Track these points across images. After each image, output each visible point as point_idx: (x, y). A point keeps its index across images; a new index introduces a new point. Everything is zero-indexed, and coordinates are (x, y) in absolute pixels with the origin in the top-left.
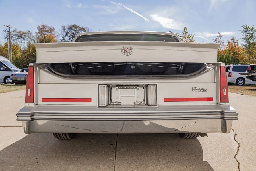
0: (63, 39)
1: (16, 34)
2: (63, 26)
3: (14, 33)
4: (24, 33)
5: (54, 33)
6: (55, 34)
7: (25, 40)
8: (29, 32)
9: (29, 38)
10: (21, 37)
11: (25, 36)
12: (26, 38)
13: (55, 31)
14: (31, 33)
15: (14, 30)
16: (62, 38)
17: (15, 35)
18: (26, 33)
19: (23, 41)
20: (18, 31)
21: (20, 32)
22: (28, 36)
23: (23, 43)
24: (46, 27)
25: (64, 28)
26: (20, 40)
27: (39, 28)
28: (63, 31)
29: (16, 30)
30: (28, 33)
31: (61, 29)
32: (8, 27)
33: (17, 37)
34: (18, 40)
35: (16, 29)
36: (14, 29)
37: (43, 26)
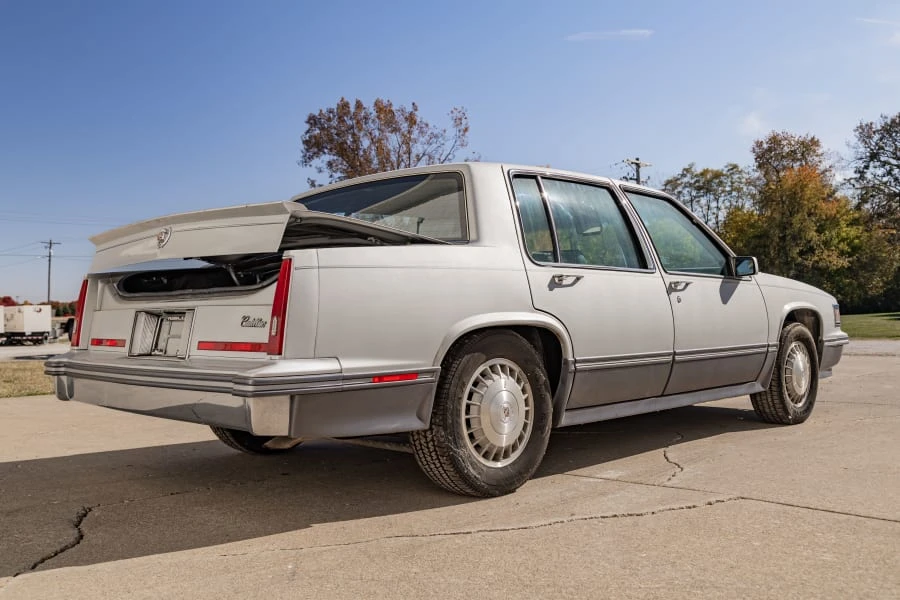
0: (858, 175)
1: (693, 181)
2: (861, 127)
3: (685, 180)
4: (717, 175)
5: (817, 159)
6: (820, 162)
7: (721, 199)
8: (735, 167)
9: (732, 190)
10: (708, 191)
11: (721, 183)
12: (723, 191)
13: (820, 151)
14: (740, 172)
15: (684, 169)
16: (855, 172)
17: (691, 185)
18: (724, 172)
19: (714, 204)
20: (698, 170)
21: (704, 173)
22: (732, 183)
23: (715, 210)
24: (784, 143)
25: (865, 132)
26: (703, 201)
27: (757, 150)
28: (862, 145)
29: (693, 170)
30: (731, 174)
31: (853, 138)
32: (634, 166)
33: (694, 193)
34: (698, 201)
35: (691, 166)
36: (687, 167)
37: (775, 141)
